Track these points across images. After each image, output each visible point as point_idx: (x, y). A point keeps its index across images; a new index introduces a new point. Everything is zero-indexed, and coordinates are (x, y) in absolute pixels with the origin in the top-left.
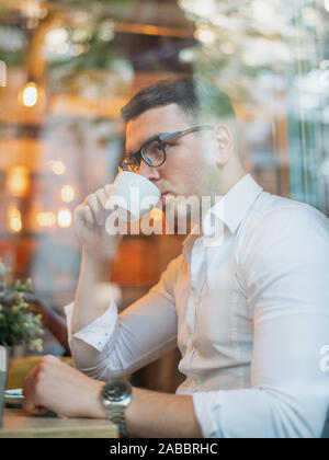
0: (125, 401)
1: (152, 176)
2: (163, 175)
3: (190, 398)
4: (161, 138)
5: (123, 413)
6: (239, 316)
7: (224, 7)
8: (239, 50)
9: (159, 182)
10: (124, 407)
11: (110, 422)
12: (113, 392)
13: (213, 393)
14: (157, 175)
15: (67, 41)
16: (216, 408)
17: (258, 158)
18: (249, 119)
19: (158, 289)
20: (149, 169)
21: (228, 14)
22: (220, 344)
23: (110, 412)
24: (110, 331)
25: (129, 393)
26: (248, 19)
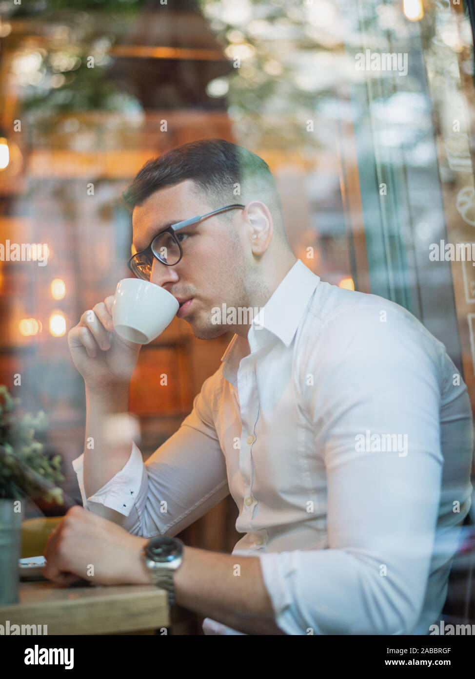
0: (174, 563)
1: (167, 278)
2: (182, 275)
3: (257, 560)
4: (174, 227)
5: (171, 578)
6: (309, 457)
7: (264, 10)
8: (288, 69)
9: (179, 286)
10: (173, 571)
11: (155, 588)
12: (159, 550)
13: (286, 555)
14: (174, 276)
15: (40, 70)
16: (290, 574)
17: (325, 222)
18: (310, 167)
19: (191, 421)
20: (163, 268)
21: (271, 19)
22: (285, 492)
23: (154, 576)
24: (136, 488)
25: (179, 553)
26: (300, 24)
